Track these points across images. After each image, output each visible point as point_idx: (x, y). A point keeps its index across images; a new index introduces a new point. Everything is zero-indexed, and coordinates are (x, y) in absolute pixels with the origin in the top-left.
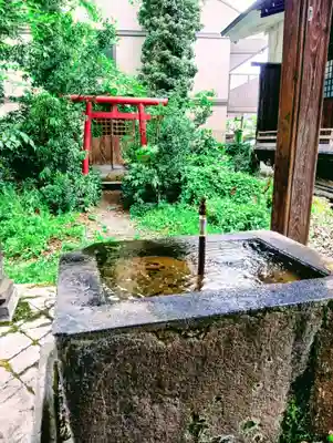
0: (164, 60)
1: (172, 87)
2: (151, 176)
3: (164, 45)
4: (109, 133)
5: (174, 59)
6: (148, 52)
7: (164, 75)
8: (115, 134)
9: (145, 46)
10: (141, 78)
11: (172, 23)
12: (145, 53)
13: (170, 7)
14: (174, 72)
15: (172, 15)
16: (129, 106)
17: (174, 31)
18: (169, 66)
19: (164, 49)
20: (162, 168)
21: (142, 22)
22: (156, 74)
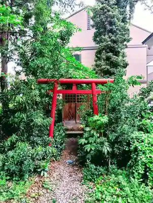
0: (108, 59)
1: (114, 73)
2: (102, 143)
3: (108, 50)
4: (74, 102)
5: (114, 58)
6: (99, 55)
7: (108, 67)
8: (78, 102)
9: (97, 53)
10: (94, 70)
11: (113, 38)
12: (97, 57)
13: (112, 29)
14: (115, 65)
15: (113, 34)
16: (84, 85)
17: (114, 42)
18: (112, 62)
19: (108, 53)
20: (112, 137)
21: (95, 40)
22: (103, 67)
